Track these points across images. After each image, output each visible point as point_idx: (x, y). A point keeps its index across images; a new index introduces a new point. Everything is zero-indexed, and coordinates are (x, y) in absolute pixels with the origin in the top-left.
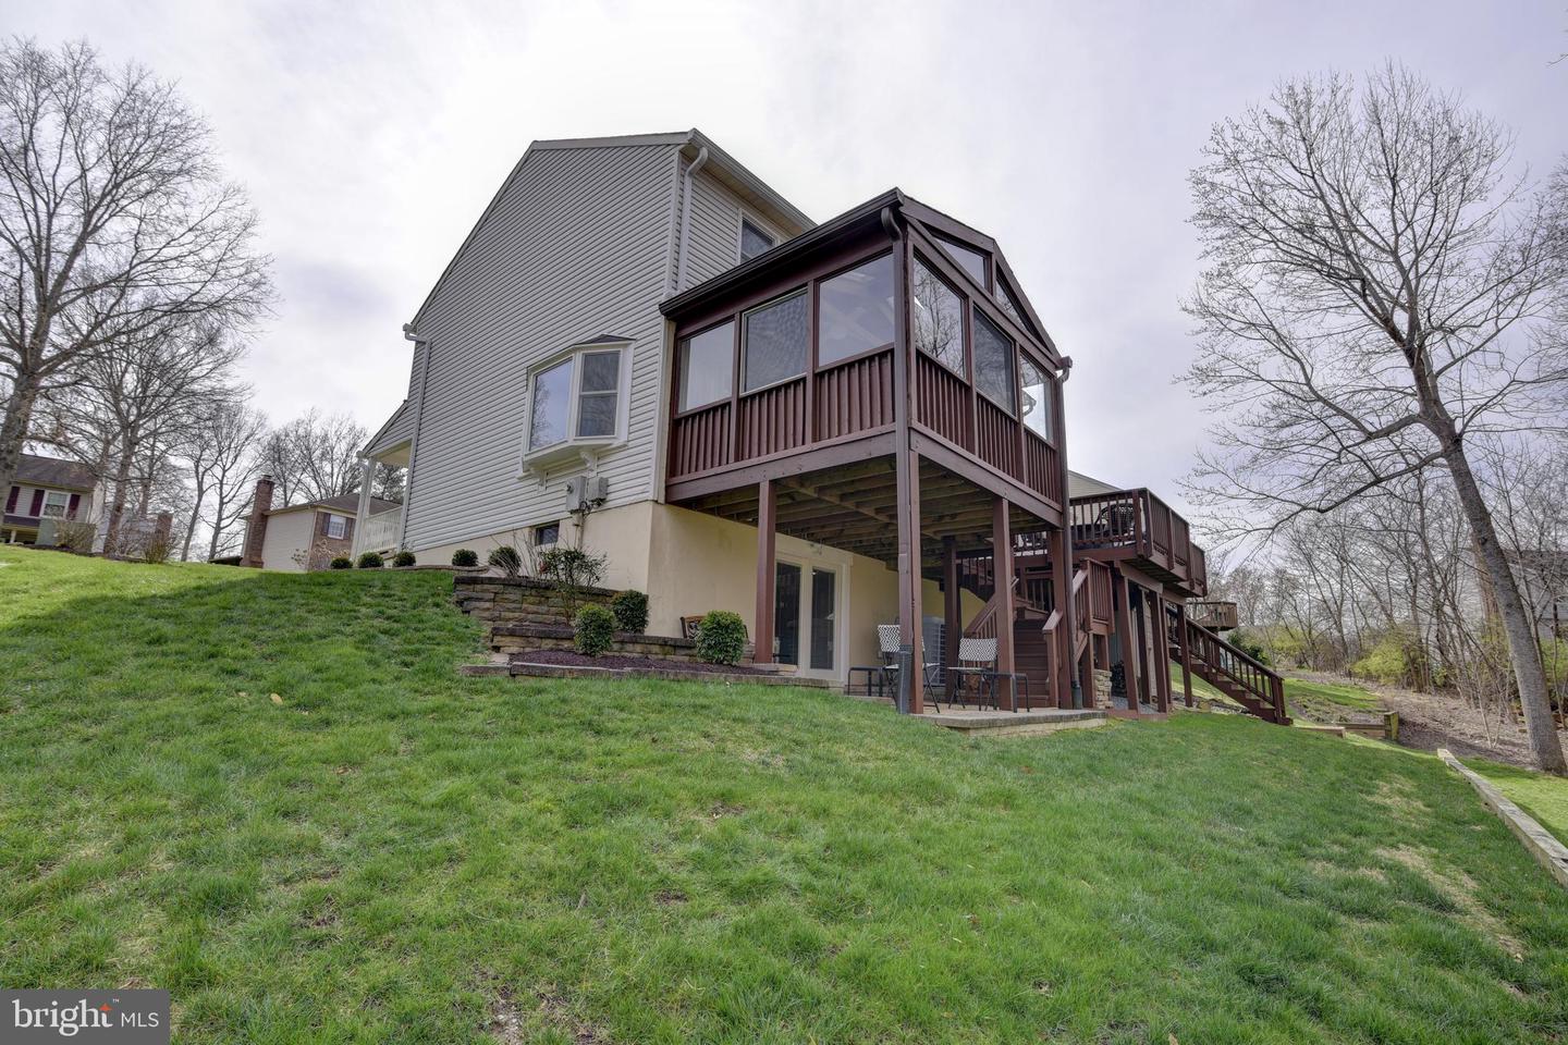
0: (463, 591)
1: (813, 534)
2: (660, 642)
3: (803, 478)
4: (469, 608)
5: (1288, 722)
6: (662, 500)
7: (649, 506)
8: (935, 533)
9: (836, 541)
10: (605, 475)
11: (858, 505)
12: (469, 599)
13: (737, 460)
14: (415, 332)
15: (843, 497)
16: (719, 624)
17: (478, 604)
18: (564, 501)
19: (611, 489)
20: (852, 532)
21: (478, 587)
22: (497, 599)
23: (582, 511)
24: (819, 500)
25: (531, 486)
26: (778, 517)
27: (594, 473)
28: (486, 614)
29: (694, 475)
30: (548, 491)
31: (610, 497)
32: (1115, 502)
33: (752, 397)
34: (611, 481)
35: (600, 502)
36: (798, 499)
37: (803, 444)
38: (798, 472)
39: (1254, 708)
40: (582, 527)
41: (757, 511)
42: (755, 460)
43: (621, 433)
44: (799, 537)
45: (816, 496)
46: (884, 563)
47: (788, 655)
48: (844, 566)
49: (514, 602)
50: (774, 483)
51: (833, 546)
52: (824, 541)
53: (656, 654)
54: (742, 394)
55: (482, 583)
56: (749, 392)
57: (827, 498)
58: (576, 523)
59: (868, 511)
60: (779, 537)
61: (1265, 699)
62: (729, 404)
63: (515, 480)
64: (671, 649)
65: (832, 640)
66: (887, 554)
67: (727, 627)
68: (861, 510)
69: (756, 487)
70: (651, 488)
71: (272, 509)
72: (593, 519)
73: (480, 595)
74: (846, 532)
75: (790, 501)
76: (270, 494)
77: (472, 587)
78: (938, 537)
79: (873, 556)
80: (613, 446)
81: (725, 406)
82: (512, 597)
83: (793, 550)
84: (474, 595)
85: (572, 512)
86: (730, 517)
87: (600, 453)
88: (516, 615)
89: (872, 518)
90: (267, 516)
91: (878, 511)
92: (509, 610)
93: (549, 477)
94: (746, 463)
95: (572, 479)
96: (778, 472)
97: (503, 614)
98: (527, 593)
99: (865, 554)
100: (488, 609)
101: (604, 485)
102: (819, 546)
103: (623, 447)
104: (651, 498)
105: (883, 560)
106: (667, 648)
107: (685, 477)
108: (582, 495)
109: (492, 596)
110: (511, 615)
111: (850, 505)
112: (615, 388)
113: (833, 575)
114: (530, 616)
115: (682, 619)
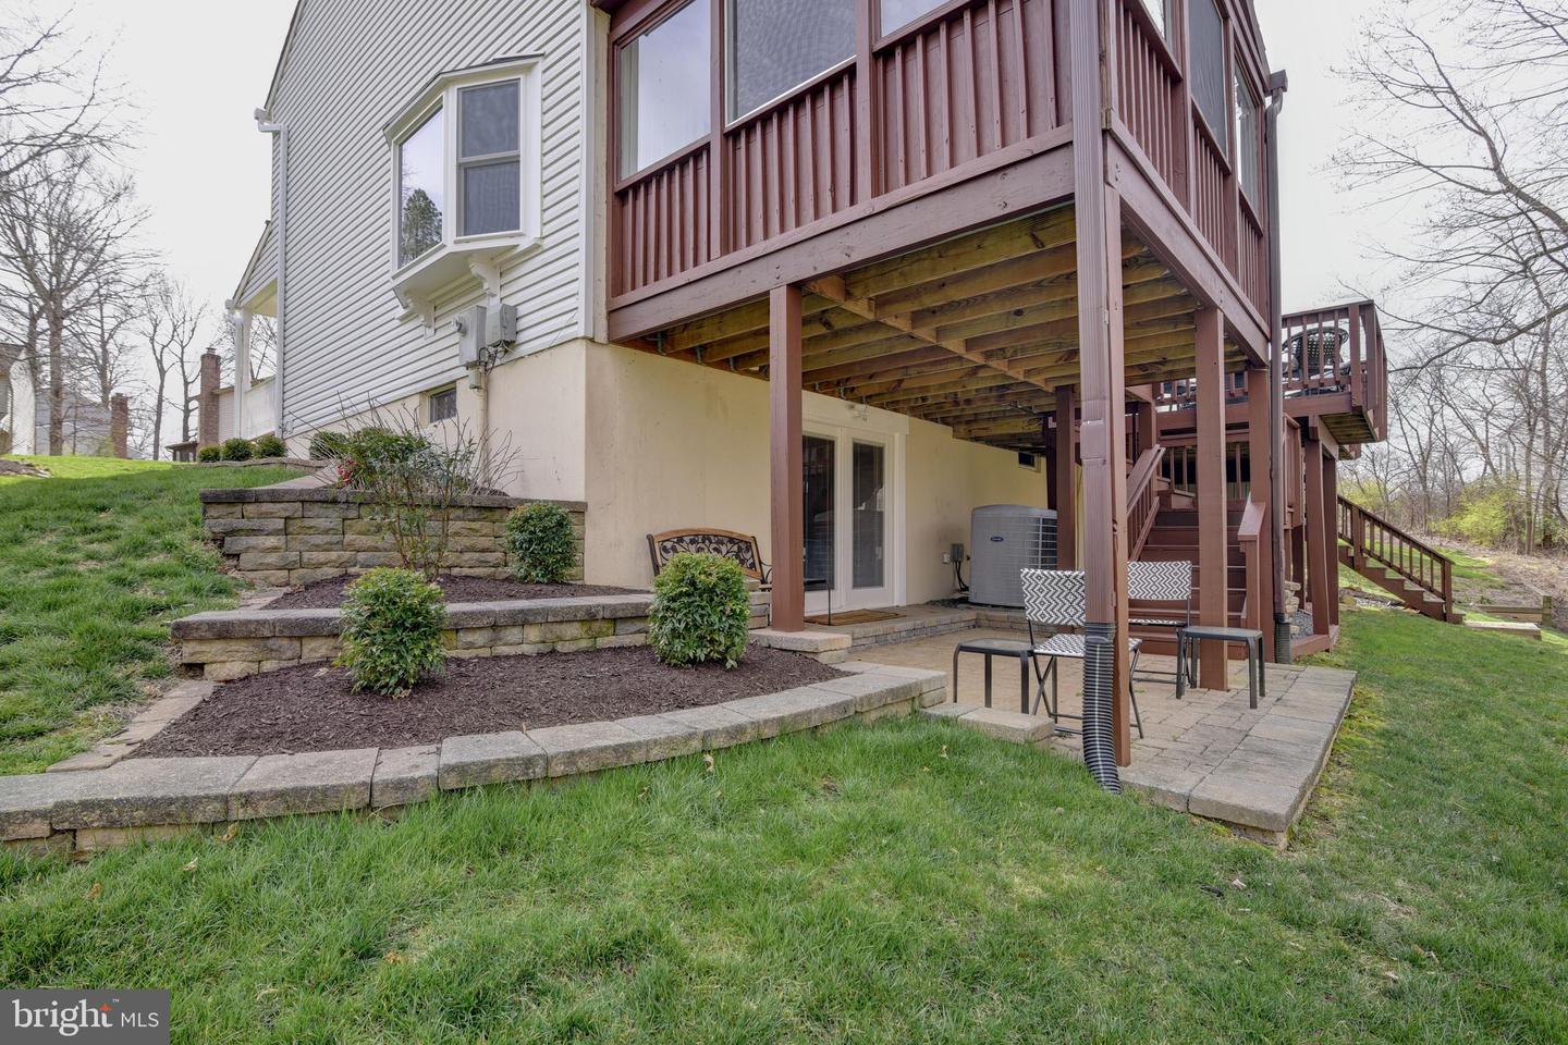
0: (222, 519)
1: (853, 389)
2: (580, 615)
3: (849, 277)
4: (234, 549)
5: (1458, 620)
6: (602, 337)
7: (580, 349)
8: (1046, 380)
9: (888, 400)
10: (511, 302)
11: (939, 332)
12: (233, 532)
13: (725, 250)
14: (269, 119)
15: (917, 318)
16: (693, 583)
17: (253, 541)
18: (455, 350)
19: (523, 323)
20: (916, 384)
21: (250, 509)
22: (290, 529)
23: (483, 365)
24: (876, 325)
25: (416, 330)
26: (805, 360)
27: (497, 299)
28: (272, 558)
29: (654, 289)
30: (440, 334)
31: (522, 337)
32: (1316, 325)
33: (749, 126)
34: (522, 310)
35: (509, 345)
36: (839, 323)
37: (852, 202)
38: (846, 261)
39: (1413, 601)
40: (487, 391)
41: (766, 352)
42: (760, 247)
43: (531, 225)
44: (832, 394)
45: (870, 317)
46: (950, 428)
47: (819, 579)
48: (897, 435)
49: (326, 532)
50: (797, 288)
51: (882, 406)
52: (868, 399)
53: (574, 639)
54: (730, 124)
55: (257, 501)
56: (744, 117)
57: (890, 323)
58: (474, 383)
59: (954, 345)
60: (806, 395)
61: (1431, 590)
62: (707, 147)
63: (397, 322)
64: (605, 626)
65: (881, 543)
66: (957, 417)
67: (711, 590)
68: (944, 344)
69: (760, 302)
70: (580, 316)
71: (221, 387)
72: (501, 377)
73: (255, 524)
74: (905, 385)
75: (823, 330)
76: (217, 370)
77: (238, 509)
78: (1050, 389)
79: (936, 421)
80: (519, 250)
81: (699, 153)
82: (322, 523)
83: (829, 416)
84: (244, 524)
85: (469, 366)
86: (723, 364)
87: (504, 263)
88: (333, 555)
89: (960, 358)
90: (218, 395)
91: (970, 344)
92: (317, 547)
93: (439, 312)
94: (744, 254)
95: (467, 315)
96: (802, 265)
97: (306, 555)
98: (353, 514)
99: (926, 417)
100: (275, 549)
101: (510, 317)
102: (863, 407)
103: (535, 250)
104: (582, 334)
105: (947, 424)
106: (596, 626)
107: (642, 292)
108: (481, 337)
109: (280, 524)
110: (321, 556)
111: (926, 334)
112: (516, 147)
113: (881, 450)
114: (361, 556)
115: (650, 539)
